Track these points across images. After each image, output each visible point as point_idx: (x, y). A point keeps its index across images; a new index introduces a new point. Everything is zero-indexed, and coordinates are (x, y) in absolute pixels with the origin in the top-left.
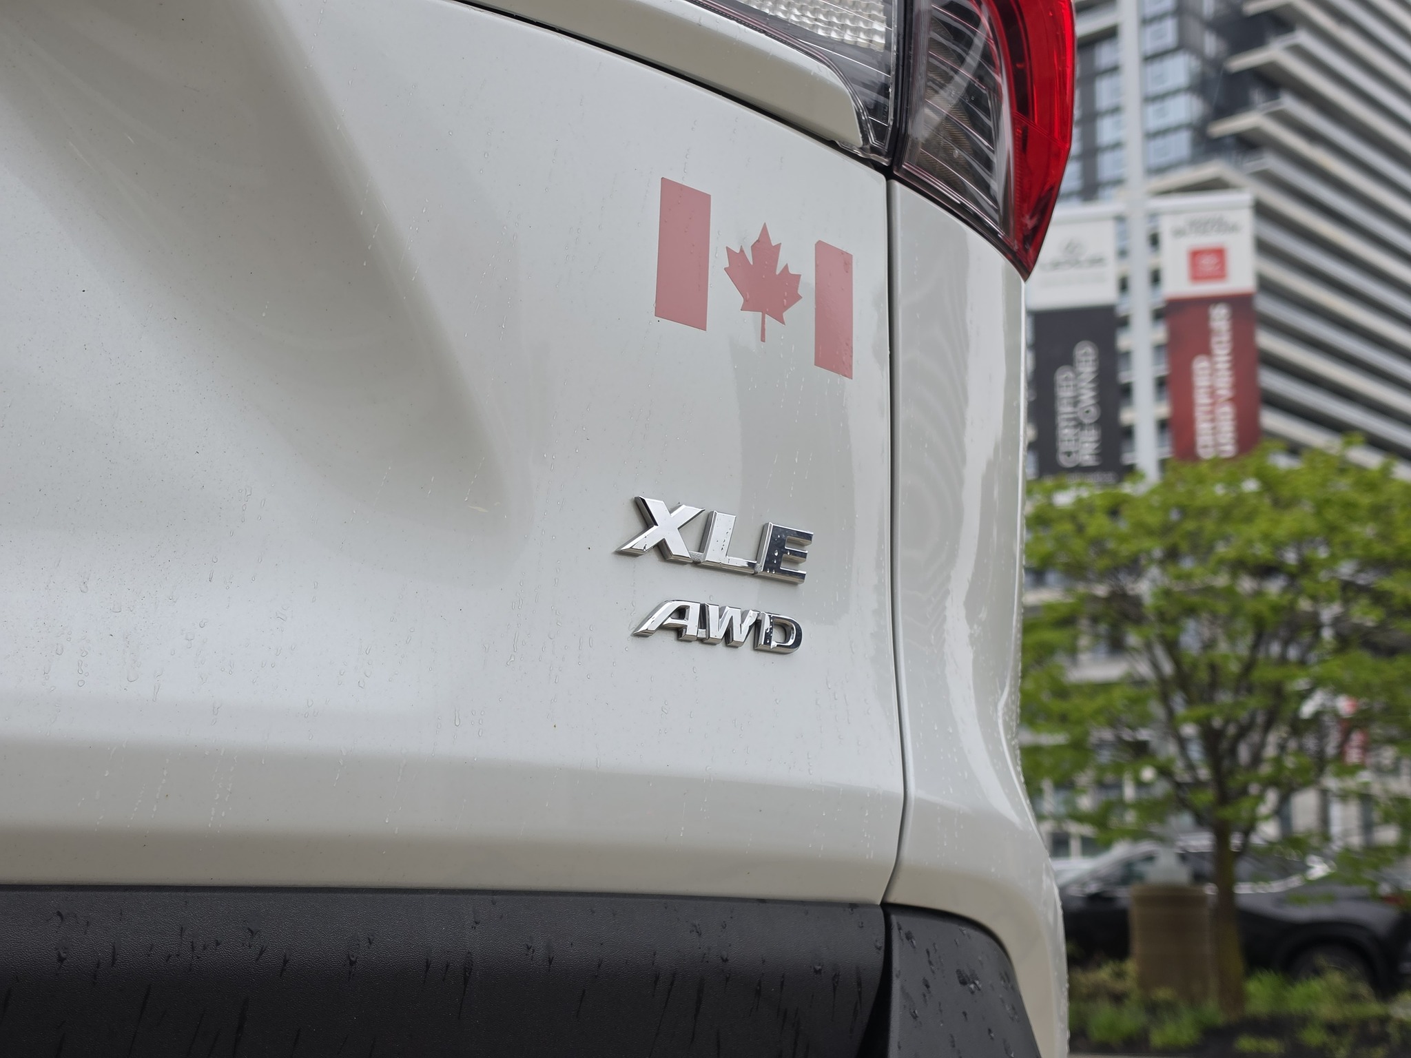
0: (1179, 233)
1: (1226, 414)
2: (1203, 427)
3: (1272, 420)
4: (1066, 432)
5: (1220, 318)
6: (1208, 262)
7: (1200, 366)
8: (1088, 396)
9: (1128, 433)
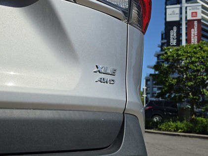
0: (190, 10)
1: (196, 37)
2: (192, 39)
3: (202, 39)
4: (171, 40)
5: (196, 23)
6: (194, 14)
7: (192, 30)
8: (175, 35)
9: (181, 41)
